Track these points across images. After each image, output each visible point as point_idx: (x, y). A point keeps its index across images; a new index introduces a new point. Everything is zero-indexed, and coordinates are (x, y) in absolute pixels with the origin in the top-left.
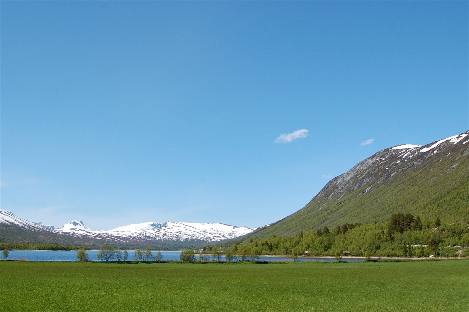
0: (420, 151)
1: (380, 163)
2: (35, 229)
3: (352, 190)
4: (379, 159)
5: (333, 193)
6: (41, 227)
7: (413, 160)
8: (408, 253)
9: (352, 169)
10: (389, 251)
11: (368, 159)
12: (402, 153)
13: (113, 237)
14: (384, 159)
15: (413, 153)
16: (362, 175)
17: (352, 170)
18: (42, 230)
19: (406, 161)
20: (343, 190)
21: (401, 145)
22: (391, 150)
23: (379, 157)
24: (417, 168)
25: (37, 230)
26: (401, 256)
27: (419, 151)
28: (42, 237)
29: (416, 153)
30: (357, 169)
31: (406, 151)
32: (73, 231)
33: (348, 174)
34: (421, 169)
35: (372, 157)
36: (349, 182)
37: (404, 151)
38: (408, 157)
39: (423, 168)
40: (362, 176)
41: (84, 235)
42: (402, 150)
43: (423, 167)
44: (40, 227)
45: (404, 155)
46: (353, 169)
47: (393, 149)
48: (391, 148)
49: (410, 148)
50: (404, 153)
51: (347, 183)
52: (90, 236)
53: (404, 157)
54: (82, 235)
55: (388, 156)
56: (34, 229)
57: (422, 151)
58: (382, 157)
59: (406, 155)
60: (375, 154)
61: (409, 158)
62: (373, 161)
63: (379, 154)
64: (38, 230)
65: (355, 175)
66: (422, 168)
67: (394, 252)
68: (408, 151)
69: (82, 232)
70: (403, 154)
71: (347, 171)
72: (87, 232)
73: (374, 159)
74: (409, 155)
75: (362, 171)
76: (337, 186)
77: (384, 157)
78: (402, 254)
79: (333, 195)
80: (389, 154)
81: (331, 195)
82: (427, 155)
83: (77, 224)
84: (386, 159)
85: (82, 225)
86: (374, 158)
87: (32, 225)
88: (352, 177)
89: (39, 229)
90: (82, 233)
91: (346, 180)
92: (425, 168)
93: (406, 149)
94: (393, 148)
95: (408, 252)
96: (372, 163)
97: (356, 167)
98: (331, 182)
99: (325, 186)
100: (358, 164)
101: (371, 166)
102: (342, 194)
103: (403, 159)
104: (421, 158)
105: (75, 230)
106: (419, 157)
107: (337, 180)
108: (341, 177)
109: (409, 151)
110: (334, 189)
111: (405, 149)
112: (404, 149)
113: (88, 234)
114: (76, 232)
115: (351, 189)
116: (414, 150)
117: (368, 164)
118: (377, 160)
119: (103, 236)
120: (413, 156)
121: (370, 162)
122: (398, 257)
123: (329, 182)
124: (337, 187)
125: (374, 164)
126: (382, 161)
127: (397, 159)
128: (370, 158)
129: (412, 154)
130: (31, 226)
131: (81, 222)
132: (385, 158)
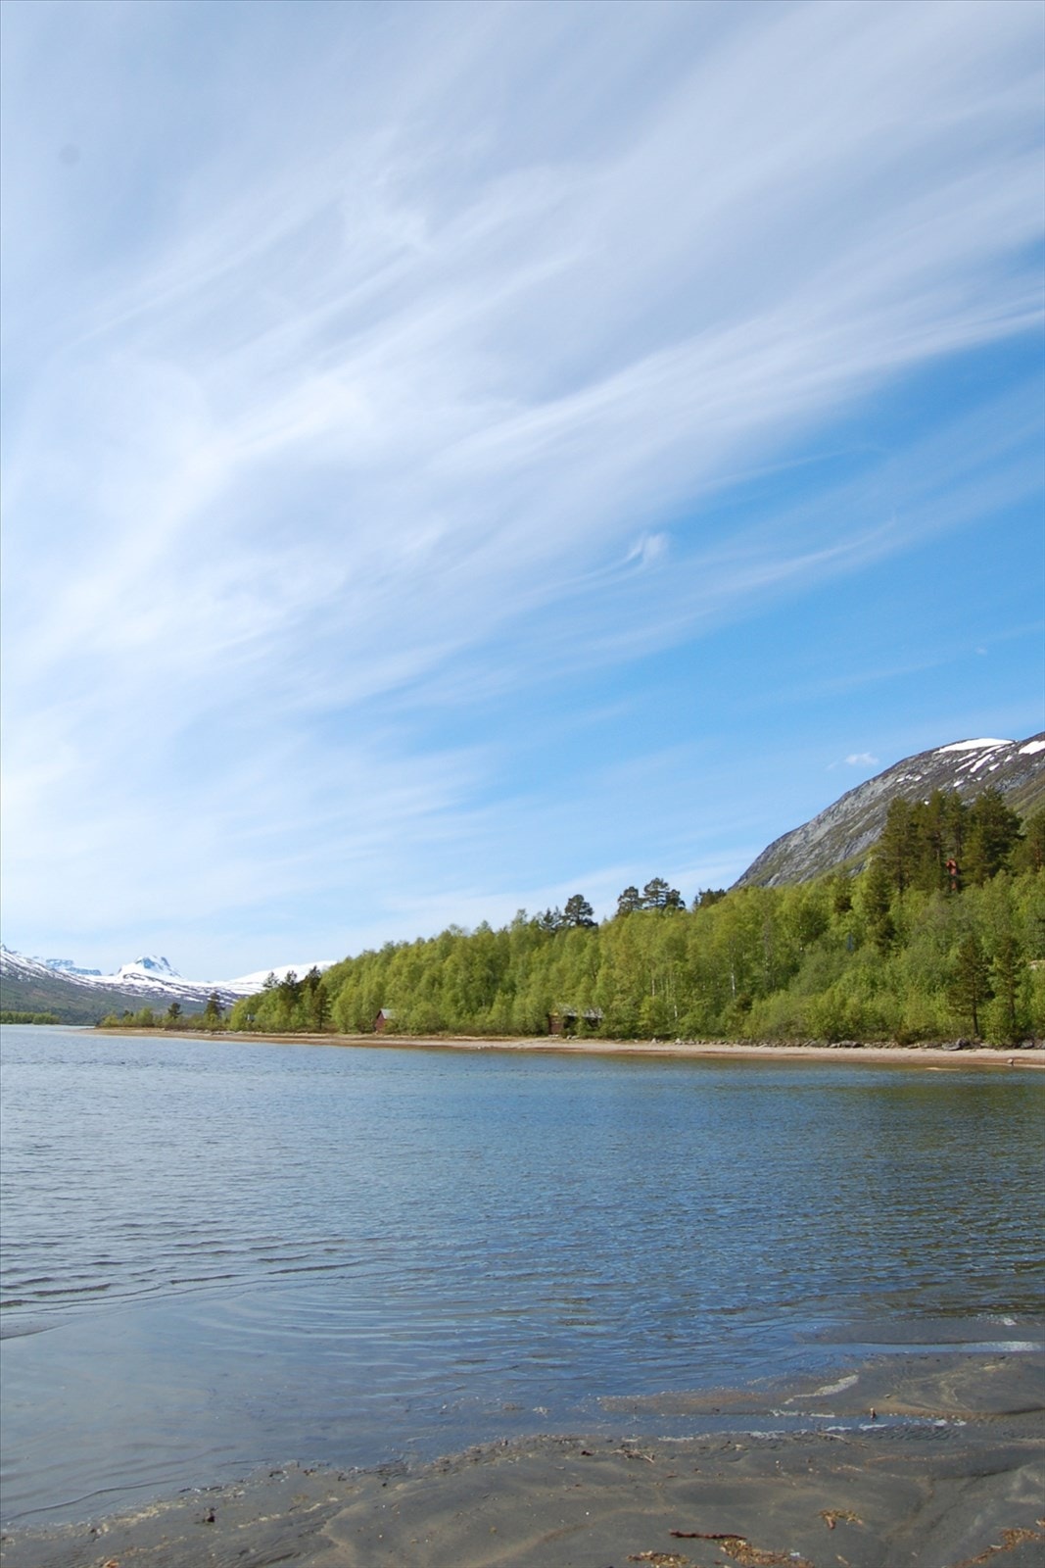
0: (1021, 752)
1: (907, 790)
2: (28, 973)
3: (828, 863)
4: (906, 780)
5: (777, 875)
6: (44, 970)
7: (999, 775)
8: (993, 1012)
9: (830, 808)
10: (849, 994)
11: (874, 780)
12: (968, 760)
13: (228, 997)
14: (918, 778)
15: (999, 757)
16: (856, 823)
17: (830, 812)
18: (47, 975)
19: (979, 779)
20: (803, 867)
21: (965, 741)
22: (937, 755)
23: (903, 772)
24: (1012, 796)
25: (32, 977)
26: (936, 1033)
27: (1018, 751)
28: (41, 994)
29: (1009, 758)
30: (843, 808)
31: (980, 753)
32: (131, 981)
33: (820, 821)
34: (1022, 799)
35: (885, 775)
36: (819, 844)
37: (975, 753)
38: (986, 770)
39: (1031, 796)
40: (857, 826)
41: (155, 990)
42: (968, 751)
43: (1030, 792)
44: (42, 968)
45: (974, 764)
46: (834, 807)
47: (942, 751)
48: (938, 749)
49: (990, 747)
50: (974, 760)
51: (815, 847)
52: (169, 992)
53: (973, 770)
54: (150, 992)
55: (930, 770)
56: (24, 974)
57: (1024, 750)
58: (911, 773)
59: (979, 764)
60: (894, 767)
61: (989, 772)
62: (889, 783)
63: (905, 767)
64: (34, 975)
65: (837, 823)
66: (1026, 797)
67: (881, 1003)
68: (984, 753)
69: (151, 984)
70: (970, 763)
71: (817, 814)
72: (163, 983)
73: (890, 780)
74: (988, 764)
75: (857, 812)
76: (789, 855)
77: (919, 773)
78: (944, 1019)
79: (778, 879)
80: (931, 764)
81: (772, 880)
82: (1039, 761)
83: (153, 964)
84: (924, 777)
85: (165, 966)
86: (890, 777)
87: (22, 965)
88: (830, 831)
89: (37, 974)
90: (151, 986)
91: (813, 837)
92: (1037, 796)
93: (980, 750)
94: (943, 747)
95: (991, 995)
96: (884, 791)
97: (840, 802)
98: (774, 846)
99: (759, 858)
100: (848, 795)
101: (881, 799)
102: (802, 874)
103: (972, 774)
104: (1023, 771)
105: (135, 978)
106: (1017, 766)
107: (790, 841)
108: (799, 832)
109: (988, 754)
110: (780, 864)
111: (978, 749)
112: (973, 750)
113: (167, 988)
114: (137, 983)
115: (827, 860)
116: (1001, 750)
117: (872, 793)
118: (899, 781)
119: (202, 993)
120: (1001, 766)
121: (880, 787)
122: (907, 1041)
123: (769, 847)
124: (790, 857)
125: (889, 792)
126: (912, 783)
127: (952, 778)
128: (879, 776)
129: (996, 761)
130: (18, 966)
131: (163, 959)
132: (921, 774)
